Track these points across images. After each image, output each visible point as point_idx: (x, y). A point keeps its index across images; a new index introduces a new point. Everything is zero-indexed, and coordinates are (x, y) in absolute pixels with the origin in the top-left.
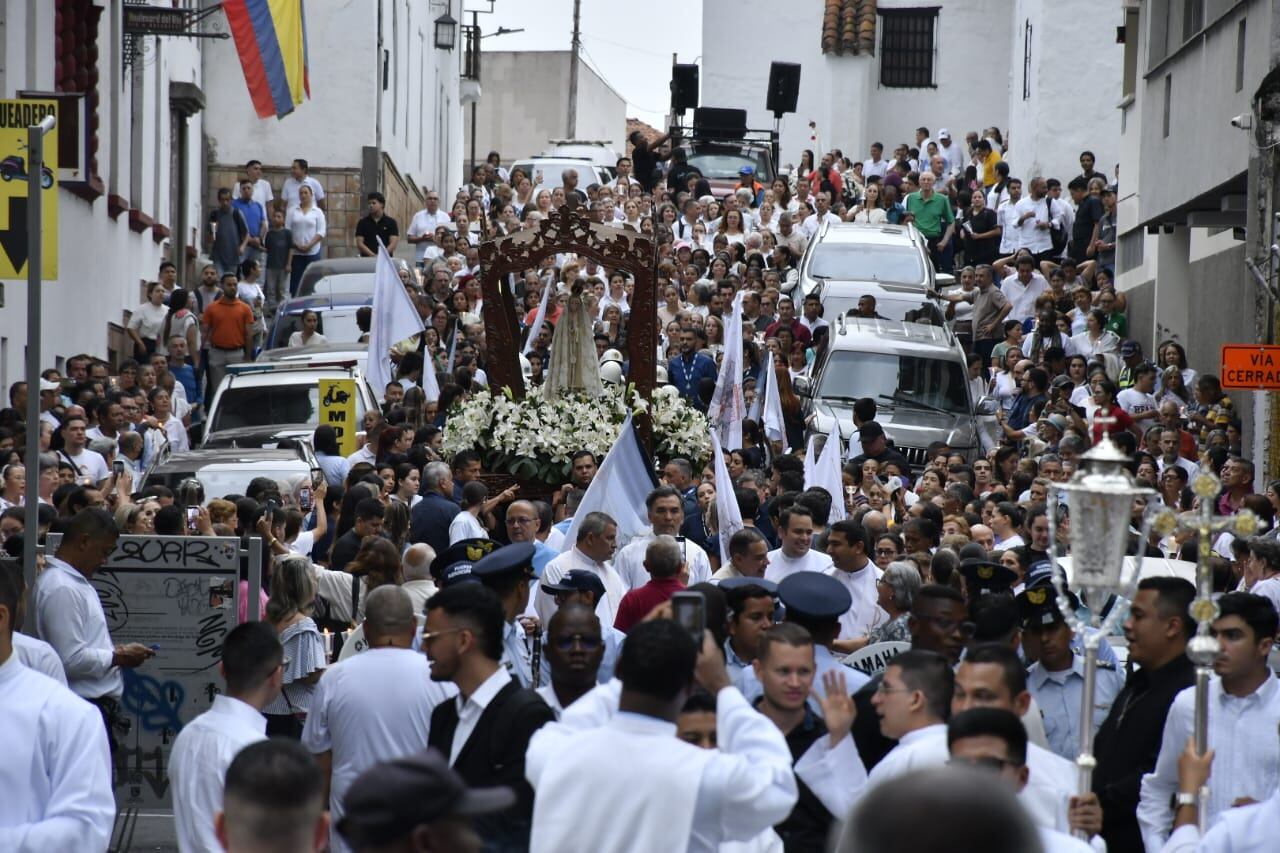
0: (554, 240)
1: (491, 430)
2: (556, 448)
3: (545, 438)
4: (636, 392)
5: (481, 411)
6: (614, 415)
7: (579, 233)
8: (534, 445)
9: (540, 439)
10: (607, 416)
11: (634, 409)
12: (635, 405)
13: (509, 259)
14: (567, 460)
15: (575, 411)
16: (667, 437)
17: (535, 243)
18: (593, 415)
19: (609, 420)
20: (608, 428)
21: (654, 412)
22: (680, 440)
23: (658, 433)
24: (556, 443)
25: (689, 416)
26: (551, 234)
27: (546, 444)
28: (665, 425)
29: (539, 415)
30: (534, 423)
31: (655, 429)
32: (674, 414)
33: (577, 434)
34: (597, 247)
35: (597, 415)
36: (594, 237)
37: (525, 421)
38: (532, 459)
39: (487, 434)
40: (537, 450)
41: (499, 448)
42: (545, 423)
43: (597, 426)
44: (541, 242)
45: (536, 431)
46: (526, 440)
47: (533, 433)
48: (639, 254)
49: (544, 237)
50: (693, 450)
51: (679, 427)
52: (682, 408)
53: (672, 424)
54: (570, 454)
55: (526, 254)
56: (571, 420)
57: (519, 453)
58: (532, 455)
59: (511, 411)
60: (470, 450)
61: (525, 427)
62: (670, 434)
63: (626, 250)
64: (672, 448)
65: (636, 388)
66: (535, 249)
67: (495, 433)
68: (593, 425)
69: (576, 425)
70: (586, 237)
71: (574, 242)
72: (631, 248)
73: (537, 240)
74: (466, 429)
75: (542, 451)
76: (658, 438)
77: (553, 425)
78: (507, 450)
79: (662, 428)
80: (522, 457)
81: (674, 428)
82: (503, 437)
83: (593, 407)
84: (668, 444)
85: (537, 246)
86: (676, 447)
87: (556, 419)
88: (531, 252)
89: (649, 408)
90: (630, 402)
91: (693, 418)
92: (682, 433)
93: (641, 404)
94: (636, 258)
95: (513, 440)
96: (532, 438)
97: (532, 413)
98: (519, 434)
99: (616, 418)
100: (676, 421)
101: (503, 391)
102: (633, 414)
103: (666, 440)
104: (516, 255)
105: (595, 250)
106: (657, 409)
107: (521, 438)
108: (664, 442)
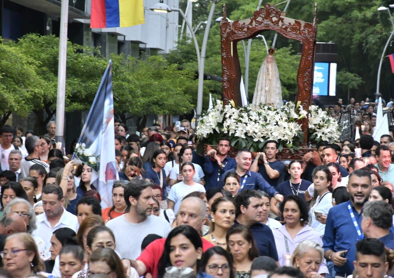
0: (261, 22)
1: (223, 122)
2: (256, 133)
3: (251, 128)
4: (301, 106)
5: (218, 113)
6: (289, 118)
7: (274, 19)
8: (245, 131)
9: (248, 128)
10: (285, 118)
11: (300, 115)
12: (300, 113)
13: (236, 32)
14: (262, 140)
15: (268, 115)
16: (316, 131)
18: (277, 118)
19: (286, 121)
20: (285, 124)
21: (310, 118)
22: (323, 133)
23: (311, 129)
24: (256, 131)
25: (329, 120)
26: (259, 19)
27: (251, 131)
28: (315, 125)
29: (249, 116)
30: (246, 119)
31: (310, 126)
32: (321, 119)
33: (268, 127)
34: (284, 27)
35: (280, 117)
36: (282, 21)
37: (241, 119)
38: (243, 139)
39: (220, 125)
40: (246, 134)
41: (226, 132)
42: (251, 120)
43: (279, 123)
44: (254, 24)
45: (246, 124)
46: (240, 129)
47: (245, 125)
48: (307, 32)
49: (256, 21)
50: (330, 139)
51: (323, 126)
52: (325, 116)
53: (319, 125)
54: (263, 137)
55: (245, 29)
56: (265, 119)
57: (236, 135)
58: (243, 137)
59: (233, 113)
60: (211, 133)
61: (240, 121)
62: (317, 130)
63: (299, 30)
64: (318, 137)
65: (301, 104)
66: (250, 27)
67: (224, 124)
68: (277, 122)
69: (268, 122)
70: (278, 21)
71: (272, 24)
72: (302, 28)
73: (252, 22)
74: (210, 122)
75: (249, 135)
76: (311, 132)
77: (255, 121)
78: (230, 133)
79: (313, 126)
80: (238, 138)
81: (320, 127)
82: (228, 126)
83: (278, 113)
84: (316, 135)
85: (252, 25)
86: (321, 137)
87: (257, 118)
88: (248, 28)
89: (307, 115)
90: (297, 112)
91: (331, 122)
92: (325, 130)
93: (304, 113)
94: (304, 33)
95: (234, 128)
96: (244, 128)
97: (245, 115)
98: (237, 125)
99: (289, 120)
100: (321, 123)
101: (230, 102)
102: (299, 118)
103: (316, 133)
104: (240, 30)
105: (283, 28)
106: (311, 116)
107: (238, 127)
108: (314, 134)
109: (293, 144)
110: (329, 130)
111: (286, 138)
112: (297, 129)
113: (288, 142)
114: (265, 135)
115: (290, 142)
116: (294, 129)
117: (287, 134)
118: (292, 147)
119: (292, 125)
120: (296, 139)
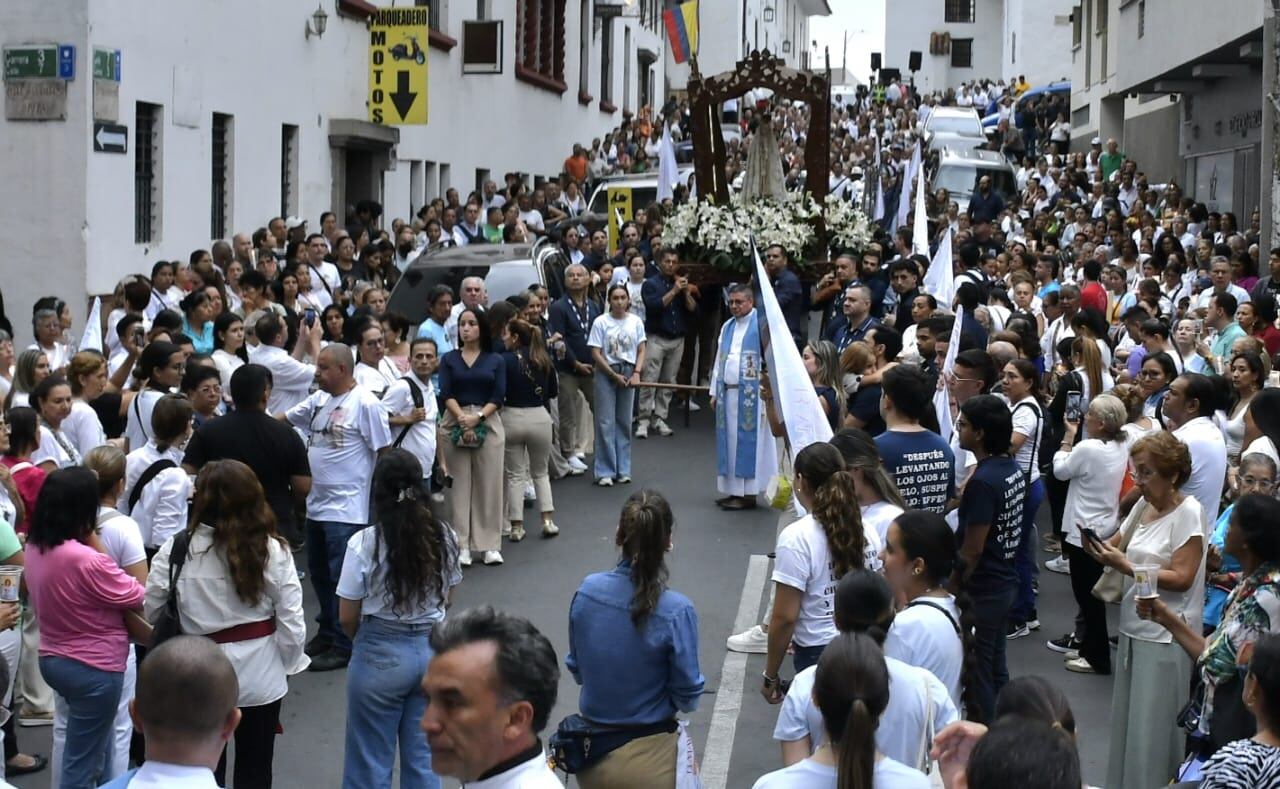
0: (747, 78)
1: (698, 228)
2: (747, 244)
3: (739, 236)
4: (812, 199)
5: (691, 212)
6: (794, 217)
7: (767, 72)
8: (729, 242)
9: (735, 237)
10: (789, 218)
11: (811, 212)
12: (811, 209)
13: (712, 93)
15: (764, 214)
16: (836, 234)
17: (732, 80)
18: (777, 218)
19: (791, 221)
20: (790, 228)
21: (826, 215)
22: (847, 236)
23: (830, 231)
24: (747, 240)
25: (854, 217)
26: (745, 73)
27: (739, 241)
28: (835, 225)
29: (734, 217)
30: (730, 224)
31: (827, 228)
32: (843, 216)
33: (764, 233)
34: (781, 83)
35: (781, 218)
36: (778, 74)
37: (723, 223)
38: (728, 253)
39: (694, 231)
40: (732, 245)
41: (702, 244)
42: (739, 224)
43: (780, 226)
44: (737, 80)
45: (731, 230)
46: (724, 237)
47: (729, 232)
48: (815, 89)
49: (739, 76)
50: (857, 244)
51: (846, 226)
52: (848, 211)
53: (840, 224)
55: (725, 89)
56: (760, 222)
57: (718, 248)
58: (728, 250)
59: (712, 214)
60: (681, 244)
61: (723, 227)
62: (839, 232)
63: (805, 85)
64: (840, 243)
65: (812, 196)
66: (732, 85)
67: (699, 232)
68: (777, 226)
69: (764, 225)
70: (773, 75)
71: (763, 79)
72: (809, 84)
73: (733, 78)
74: (679, 227)
75: (736, 246)
76: (829, 235)
77: (745, 226)
78: (709, 245)
79: (832, 228)
80: (720, 251)
81: (843, 226)
82: (706, 235)
83: (778, 211)
84: (838, 240)
85: (734, 82)
86: (844, 242)
87: (748, 221)
88: (729, 88)
89: (822, 212)
90: (807, 207)
91: (858, 219)
92: (848, 231)
93: (816, 209)
94: (812, 92)
95: (713, 237)
96: (729, 236)
97: (729, 216)
98: (718, 233)
99: (796, 220)
100: (844, 222)
101: (706, 199)
102: (809, 217)
103: (836, 237)
104: (717, 90)
106: (829, 212)
107: (719, 235)
108: (834, 239)
109: (803, 256)
110: (855, 232)
111: (792, 248)
112: (807, 234)
115: (798, 255)
116: (804, 232)
117: (793, 242)
118: (801, 261)
119: (800, 228)
120: (807, 249)
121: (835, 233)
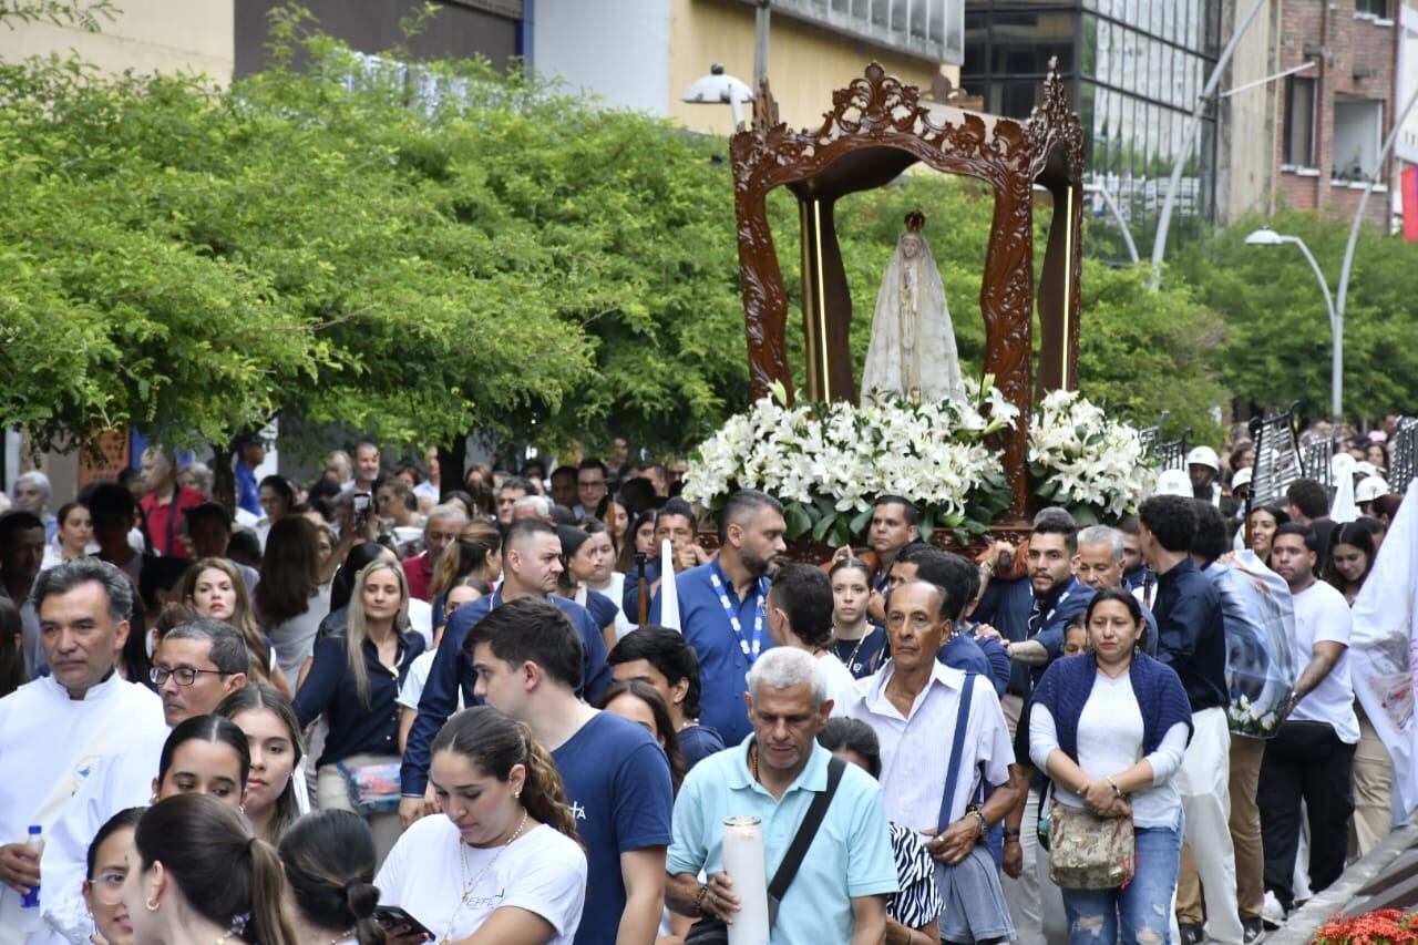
0: (857, 127)
2: (844, 485)
3: (827, 468)
4: (995, 391)
7: (901, 113)
8: (808, 480)
10: (940, 432)
11: (991, 419)
12: (993, 412)
13: (781, 160)
14: (863, 507)
15: (888, 423)
16: (1058, 472)
17: (825, 131)
18: (916, 431)
19: (946, 439)
20: (942, 452)
21: (1034, 428)
22: (1082, 477)
23: (1039, 464)
24: (844, 477)
25: (1100, 436)
26: (852, 114)
28: (1052, 451)
29: (824, 430)
30: (814, 442)
31: (1033, 456)
32: (1072, 432)
33: (883, 461)
34: (930, 136)
35: (924, 431)
36: (924, 119)
37: (799, 440)
38: (803, 505)
40: (813, 489)
42: (831, 442)
43: (918, 448)
44: (836, 132)
45: (812, 455)
47: (808, 458)
48: (1003, 149)
49: (839, 120)
51: (1081, 455)
52: (1092, 423)
53: (1066, 449)
54: (868, 497)
55: (809, 152)
56: (877, 437)
57: (783, 493)
58: (805, 498)
59: (778, 423)
61: (798, 448)
62: (1063, 467)
63: (981, 141)
64: (1065, 490)
65: (995, 385)
66: (824, 141)
68: (912, 446)
69: (883, 445)
70: (912, 119)
71: (891, 129)
72: (989, 138)
73: (828, 125)
75: (822, 490)
76: (1037, 473)
77: (842, 446)
79: (1047, 456)
81: (1070, 457)
82: (761, 467)
84: (1059, 485)
85: (829, 136)
86: (1073, 488)
87: (850, 435)
88: (818, 147)
89: (1020, 420)
90: (985, 410)
91: (1110, 440)
93: (1005, 412)
94: (997, 155)
96: (807, 468)
97: (814, 428)
98: (786, 462)
99: (958, 436)
100: (1075, 445)
101: (770, 390)
102: (987, 429)
103: (1056, 478)
104: (793, 153)
105: (929, 142)
106: (1041, 424)
107: (789, 468)
108: (1050, 481)
109: (966, 513)
110: (1100, 466)
111: (943, 495)
112: (980, 466)
113: (951, 509)
114: (873, 490)
115: (957, 509)
116: (973, 465)
117: (946, 484)
118: (962, 525)
119: (963, 454)
120: (976, 498)
121: (1052, 471)
